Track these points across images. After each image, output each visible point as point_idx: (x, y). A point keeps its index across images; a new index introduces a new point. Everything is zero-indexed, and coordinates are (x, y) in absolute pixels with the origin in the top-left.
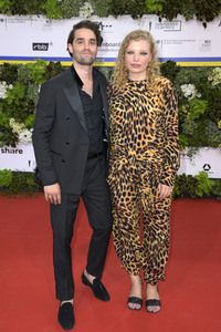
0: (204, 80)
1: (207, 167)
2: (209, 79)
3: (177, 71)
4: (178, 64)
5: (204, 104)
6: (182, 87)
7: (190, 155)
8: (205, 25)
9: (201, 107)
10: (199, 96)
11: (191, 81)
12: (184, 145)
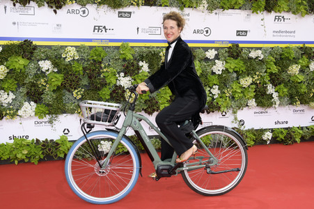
0: (59, 57)
1: (66, 131)
2: (63, 56)
3: (34, 49)
4: (34, 43)
5: (60, 77)
6: (40, 63)
7: (51, 122)
8: (55, 12)
9: (58, 80)
10: (56, 70)
11: (47, 58)
12: (45, 114)
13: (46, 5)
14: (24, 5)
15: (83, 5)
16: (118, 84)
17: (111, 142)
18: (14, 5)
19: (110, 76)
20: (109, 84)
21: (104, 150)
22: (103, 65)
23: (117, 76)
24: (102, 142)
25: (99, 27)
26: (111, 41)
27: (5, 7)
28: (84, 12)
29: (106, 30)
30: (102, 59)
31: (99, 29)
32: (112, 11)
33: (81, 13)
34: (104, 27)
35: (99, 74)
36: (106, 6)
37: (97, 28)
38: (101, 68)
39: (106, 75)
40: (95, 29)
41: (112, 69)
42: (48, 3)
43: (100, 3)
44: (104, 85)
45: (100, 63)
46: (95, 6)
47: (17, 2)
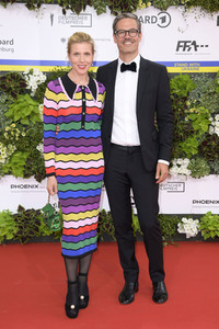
13: (108, 11)
14: (78, 12)
15: (163, 9)
16: (211, 131)
17: (197, 221)
18: (64, 13)
19: (199, 120)
20: (198, 131)
21: (187, 232)
22: (188, 103)
23: (211, 119)
24: (184, 220)
25: (186, 42)
26: (204, 64)
27: (52, 16)
28: (164, 19)
29: (196, 47)
30: (188, 93)
31: (185, 46)
32: (208, 15)
33: (159, 21)
34: (194, 43)
35: (183, 116)
36: (198, 8)
37: (182, 44)
38: (186, 107)
39: (193, 117)
40: (179, 46)
41: (202, 108)
42: (110, 8)
43: (189, 4)
44: (190, 132)
45: (185, 99)
46: (181, 9)
47: (68, 8)
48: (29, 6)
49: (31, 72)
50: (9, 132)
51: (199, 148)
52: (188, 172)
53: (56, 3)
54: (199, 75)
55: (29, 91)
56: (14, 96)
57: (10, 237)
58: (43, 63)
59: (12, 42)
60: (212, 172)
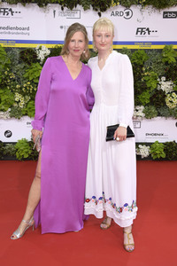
48: (40, 5)
49: (40, 48)
50: (26, 88)
51: (151, 99)
52: (143, 115)
53: (57, 3)
54: (151, 50)
55: (39, 61)
56: (29, 64)
57: (26, 156)
58: (48, 42)
59: (28, 29)
60: (159, 115)
